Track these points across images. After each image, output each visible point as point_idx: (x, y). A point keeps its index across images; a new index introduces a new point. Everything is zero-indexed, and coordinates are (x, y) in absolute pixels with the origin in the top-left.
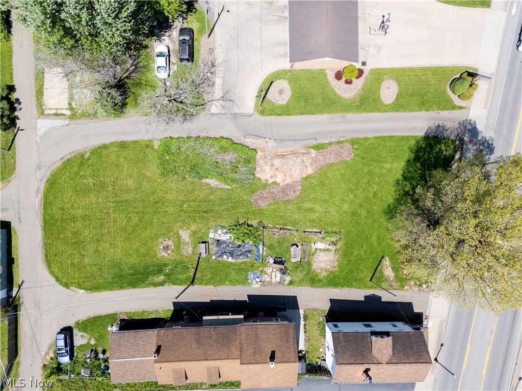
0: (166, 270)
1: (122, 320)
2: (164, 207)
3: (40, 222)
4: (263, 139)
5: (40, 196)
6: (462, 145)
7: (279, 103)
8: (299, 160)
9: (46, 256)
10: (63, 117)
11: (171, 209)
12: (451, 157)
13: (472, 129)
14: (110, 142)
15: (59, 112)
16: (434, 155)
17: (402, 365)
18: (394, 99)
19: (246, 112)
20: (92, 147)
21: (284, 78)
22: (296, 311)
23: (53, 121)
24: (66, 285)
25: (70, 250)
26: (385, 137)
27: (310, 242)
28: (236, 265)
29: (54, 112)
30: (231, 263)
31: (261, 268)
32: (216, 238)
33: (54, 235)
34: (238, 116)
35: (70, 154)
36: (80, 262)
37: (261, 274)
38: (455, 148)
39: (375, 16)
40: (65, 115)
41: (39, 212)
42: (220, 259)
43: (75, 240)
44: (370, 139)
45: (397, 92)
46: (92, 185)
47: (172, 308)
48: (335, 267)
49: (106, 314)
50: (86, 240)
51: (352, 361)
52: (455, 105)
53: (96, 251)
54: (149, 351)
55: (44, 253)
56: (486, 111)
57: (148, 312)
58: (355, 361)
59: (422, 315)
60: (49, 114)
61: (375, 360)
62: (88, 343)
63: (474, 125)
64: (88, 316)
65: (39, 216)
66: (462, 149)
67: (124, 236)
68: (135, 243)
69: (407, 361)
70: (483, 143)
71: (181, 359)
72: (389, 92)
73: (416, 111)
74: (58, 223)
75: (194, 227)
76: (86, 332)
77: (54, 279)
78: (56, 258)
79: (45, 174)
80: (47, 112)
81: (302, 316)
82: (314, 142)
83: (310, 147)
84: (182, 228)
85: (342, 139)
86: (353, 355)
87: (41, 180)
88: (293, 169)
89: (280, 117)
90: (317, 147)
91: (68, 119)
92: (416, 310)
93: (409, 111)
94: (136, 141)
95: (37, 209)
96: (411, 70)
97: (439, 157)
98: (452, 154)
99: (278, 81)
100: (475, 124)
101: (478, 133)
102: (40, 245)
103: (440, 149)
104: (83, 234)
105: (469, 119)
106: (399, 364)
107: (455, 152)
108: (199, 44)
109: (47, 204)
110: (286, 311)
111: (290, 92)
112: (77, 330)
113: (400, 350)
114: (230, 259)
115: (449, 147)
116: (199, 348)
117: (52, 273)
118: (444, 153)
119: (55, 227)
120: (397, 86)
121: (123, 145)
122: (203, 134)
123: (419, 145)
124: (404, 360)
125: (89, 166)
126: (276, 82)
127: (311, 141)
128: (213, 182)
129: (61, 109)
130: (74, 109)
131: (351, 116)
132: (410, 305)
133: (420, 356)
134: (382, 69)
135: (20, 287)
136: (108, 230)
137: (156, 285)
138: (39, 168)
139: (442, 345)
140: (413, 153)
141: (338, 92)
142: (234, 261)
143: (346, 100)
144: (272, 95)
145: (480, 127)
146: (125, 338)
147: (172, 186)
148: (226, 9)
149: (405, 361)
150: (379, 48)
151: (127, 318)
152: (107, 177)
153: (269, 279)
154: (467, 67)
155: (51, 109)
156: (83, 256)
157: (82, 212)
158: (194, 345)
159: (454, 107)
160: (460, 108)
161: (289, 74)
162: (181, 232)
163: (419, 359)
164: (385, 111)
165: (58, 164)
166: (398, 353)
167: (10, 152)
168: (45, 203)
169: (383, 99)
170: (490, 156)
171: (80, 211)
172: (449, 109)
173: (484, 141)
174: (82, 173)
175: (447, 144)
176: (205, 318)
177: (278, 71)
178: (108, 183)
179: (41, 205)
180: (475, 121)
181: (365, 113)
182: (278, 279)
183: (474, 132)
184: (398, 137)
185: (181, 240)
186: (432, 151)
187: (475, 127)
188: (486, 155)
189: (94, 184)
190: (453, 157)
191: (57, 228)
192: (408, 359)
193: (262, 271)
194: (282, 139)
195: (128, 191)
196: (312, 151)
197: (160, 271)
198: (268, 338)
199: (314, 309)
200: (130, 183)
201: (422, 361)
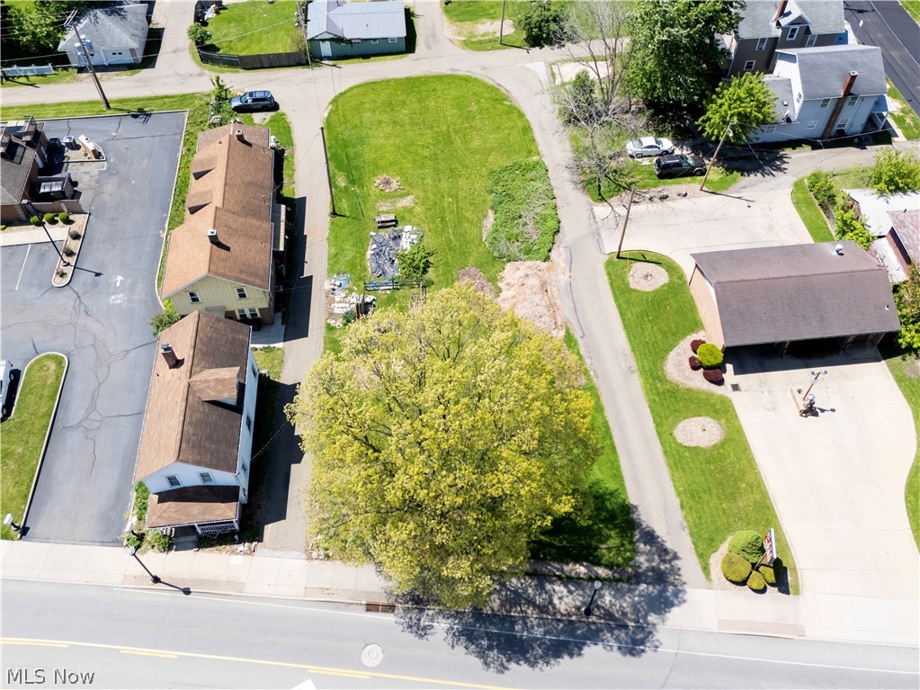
0: (354, 187)
1: (283, 151)
2: (447, 177)
3: (416, 74)
4: (568, 268)
5: (450, 73)
6: (628, 581)
7: (631, 280)
8: (542, 310)
9: (373, 83)
10: (552, 79)
11: (444, 185)
12: (596, 560)
13: (667, 598)
14: (529, 119)
15: (557, 76)
16: (596, 527)
17: (183, 408)
18: (687, 445)
19: (605, 245)
20: (518, 106)
21: (671, 276)
22: (282, 338)
23: (545, 73)
24: (335, 101)
25: (381, 100)
26: (611, 438)
28: (361, 260)
29: (556, 72)
30: (364, 254)
31: (356, 289)
32: (404, 234)
33: (400, 87)
34: (597, 237)
35: (506, 90)
36: (366, 110)
37: (346, 289)
38: (618, 566)
39: (828, 398)
41: (428, 73)
42: (371, 241)
43: (394, 103)
44: (603, 415)
45: (701, 446)
47: (296, 197)
50: (395, 113)
51: (201, 335)
52: (709, 557)
53: (380, 121)
55: (377, 80)
56: (714, 627)
57: (293, 175)
58: (201, 339)
59: (259, 541)
60: (552, 69)
61: (198, 369)
63: (676, 602)
64: (292, 122)
65: (424, 73)
66: (618, 580)
67: (402, 145)
68: (392, 155)
69: (187, 420)
70: (640, 628)
71: (230, 161)
72: (698, 432)
73: (675, 486)
74: (416, 89)
75: (418, 209)
76: (270, 123)
77: (343, 91)
78: (371, 90)
79: (476, 73)
81: (272, 346)
82: (577, 335)
83: (568, 331)
84: (418, 197)
85: (592, 373)
86: (210, 341)
87: (469, 72)
88: (526, 304)
89: (608, 286)
90: (569, 339)
92: (269, 529)
93: (673, 475)
94: (534, 141)
95: (432, 71)
96: (751, 461)
97: (592, 538)
98: (603, 561)
99: (664, 271)
100: (680, 602)
101: (660, 614)
102: (387, 77)
103: (609, 537)
104: (403, 110)
105: (686, 587)
106: (184, 404)
107: (610, 566)
108: (689, 183)
109: (440, 78)
110: (282, 324)
111: (653, 288)
112: (273, 115)
113: (208, 416)
114: (370, 252)
115: (618, 554)
116: (243, 182)
118: (602, 546)
119: (410, 87)
120: (712, 443)
121: (527, 129)
122: (559, 202)
123: (608, 497)
124: (191, 416)
125: (493, 105)
126: (662, 269)
127: (579, 331)
128: (490, 220)
129: (561, 77)
131: (637, 383)
132: (281, 515)
133: (194, 446)
134: (736, 415)
135: (334, 66)
136: (409, 129)
137: (331, 179)
138: (484, 68)
139: (187, 592)
140: (591, 487)
141: (672, 354)
142: (368, 256)
143: (662, 369)
144: (639, 268)
145: (675, 615)
147: (477, 183)
148: (750, 204)
149: (188, 416)
150: (774, 409)
151: (286, 155)
152: (481, 121)
153: (337, 299)
154: (794, 569)
155: (559, 70)
156: (374, 111)
157: (432, 106)
158: (247, 179)
159: (703, 557)
160: (706, 569)
161: (680, 282)
162: (411, 197)
163: (188, 442)
164: (660, 435)
165: (491, 82)
166: (203, 411)
167: (499, 45)
168: (442, 76)
169: (680, 425)
170: (615, 649)
171: (433, 104)
172: (696, 547)
173: (647, 630)
174: (483, 101)
175: (622, 549)
176: (283, 207)
177: (679, 267)
178: (474, 122)
180: (684, 601)
181: (647, 404)
182: (337, 311)
183: (662, 604)
184: (617, 460)
185: (399, 199)
186: (603, 521)
187: (672, 605)
188: (617, 639)
189: (470, 111)
190: (598, 564)
192: (191, 423)
193: (351, 291)
194: (574, 294)
195: (465, 142)
196: (562, 333)
197: (353, 182)
198: (250, 250)
199: (283, 362)
200: (476, 143)
201: (184, 445)
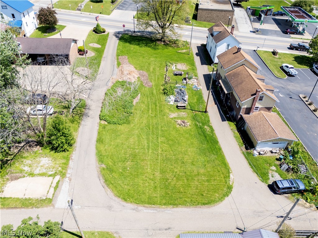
0: (199, 125)
1: (247, 149)
3: (169, 209)
5: (140, 208)
9: (204, 204)
10: (60, 183)
14: (95, 149)
15: (54, 185)
20: (97, 162)
23: (61, 191)
24: (230, 188)
25: (194, 182)
27: (172, 70)
29: (52, 190)
31: (190, 85)
32: (173, 102)
33: (182, 196)
35: (100, 180)
36: (204, 175)
40: (59, 181)
41: (159, 210)
43: (185, 179)
45: (96, 44)
46: (132, 163)
48: (185, 64)
49: (246, 160)
50: (183, 171)
52: (106, 34)
53: (192, 164)
54: (261, 119)
55: (201, 206)
60: (54, 194)
62: (276, 171)
64: (252, 173)
65: (163, 210)
67: (177, 146)
68: (182, 140)
74: (169, 193)
75: (167, 111)
76: (268, 173)
77: (226, 198)
78: (204, 195)
79: (117, 203)
80: (50, 196)
83: (118, 67)
84: (168, 116)
87: (124, 206)
91: (64, 179)
95: (155, 211)
102: (193, 209)
104: (178, 173)
112: (269, 181)
114: (187, 97)
117: (221, 199)
119: (174, 195)
125: (115, 165)
127: (115, 66)
128: (136, 100)
129: (52, 183)
130: (56, 173)
136: (173, 156)
137: (212, 130)
138: (110, 208)
146: (258, 133)
147: (137, 120)
151: (244, 146)
152: (126, 152)
153: (196, 83)
155: (48, 191)
156: (198, 173)
157: (157, 172)
160: (108, 33)
162: (171, 117)
165: (109, 191)
169: (98, 47)
171: (157, 174)
174: (121, 170)
178: (132, 152)
179: (151, 207)
182: (195, 80)
185: (177, 117)
189: (132, 162)
191: (174, 194)
193: (192, 85)
194: (112, 74)
196: (121, 66)
197: (201, 128)
